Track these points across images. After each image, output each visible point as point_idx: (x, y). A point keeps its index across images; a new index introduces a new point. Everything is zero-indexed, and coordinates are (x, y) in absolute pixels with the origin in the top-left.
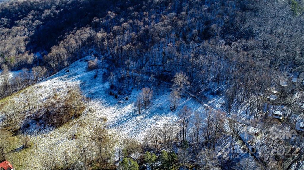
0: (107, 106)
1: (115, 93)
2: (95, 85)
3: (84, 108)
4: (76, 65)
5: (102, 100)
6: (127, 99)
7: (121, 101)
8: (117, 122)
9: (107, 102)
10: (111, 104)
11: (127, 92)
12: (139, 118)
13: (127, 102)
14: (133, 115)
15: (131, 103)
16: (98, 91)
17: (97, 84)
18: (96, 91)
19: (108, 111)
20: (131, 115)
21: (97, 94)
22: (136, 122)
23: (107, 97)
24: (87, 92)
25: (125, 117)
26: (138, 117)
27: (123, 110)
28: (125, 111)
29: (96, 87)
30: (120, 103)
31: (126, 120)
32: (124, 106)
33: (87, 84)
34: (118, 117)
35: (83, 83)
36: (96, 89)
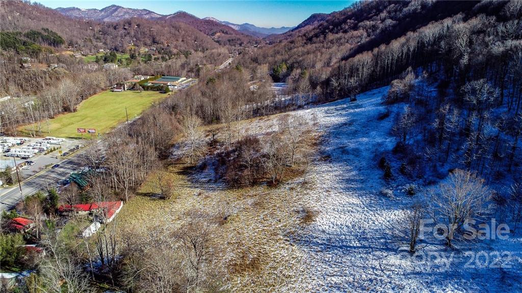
0: (348, 189)
1: (395, 165)
2: (366, 134)
3: (303, 172)
4: (379, 92)
5: (350, 171)
6: (410, 193)
7: (390, 192)
8: (329, 240)
9: (356, 181)
10: (361, 189)
11: (428, 175)
12: (398, 262)
13: (407, 200)
14: (386, 244)
15: (413, 207)
16: (362, 148)
17: (373, 133)
18: (357, 146)
19: (336, 202)
20: (382, 241)
21: (353, 154)
22: (373, 268)
23: (368, 168)
24: (337, 144)
25: (362, 237)
26: (393, 260)
27: (374, 218)
28: (376, 223)
29: (365, 140)
30: (385, 195)
31: (355, 248)
32: (389, 208)
33: (353, 128)
34: (345, 228)
35: (345, 124)
36: (361, 144)
